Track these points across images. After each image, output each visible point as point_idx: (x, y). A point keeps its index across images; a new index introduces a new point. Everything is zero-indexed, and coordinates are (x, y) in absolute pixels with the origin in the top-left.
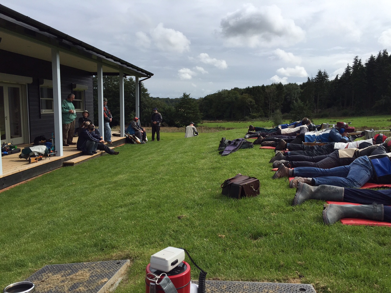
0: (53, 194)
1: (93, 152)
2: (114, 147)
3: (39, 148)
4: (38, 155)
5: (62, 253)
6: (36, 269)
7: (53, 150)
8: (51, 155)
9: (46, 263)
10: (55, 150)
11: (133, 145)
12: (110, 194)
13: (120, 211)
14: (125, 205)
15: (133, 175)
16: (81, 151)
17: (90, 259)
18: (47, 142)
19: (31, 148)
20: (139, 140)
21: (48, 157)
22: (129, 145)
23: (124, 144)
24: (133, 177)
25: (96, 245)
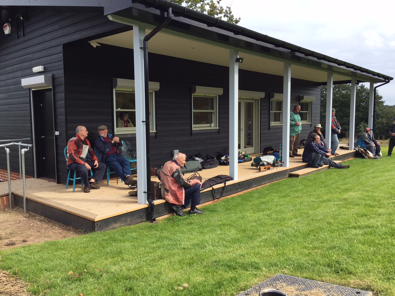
0: (281, 203)
1: (318, 164)
2: (341, 161)
3: (268, 158)
4: (267, 164)
5: (294, 265)
6: (269, 275)
7: (280, 161)
8: (278, 165)
9: (278, 271)
10: (282, 160)
11: (364, 160)
12: (340, 212)
13: (354, 233)
14: (360, 227)
15: (367, 194)
16: (306, 164)
17: (324, 279)
18: (275, 153)
19: (261, 158)
20: (371, 155)
21: (275, 167)
22: (359, 160)
23: (353, 158)
24: (367, 197)
25: (329, 266)
